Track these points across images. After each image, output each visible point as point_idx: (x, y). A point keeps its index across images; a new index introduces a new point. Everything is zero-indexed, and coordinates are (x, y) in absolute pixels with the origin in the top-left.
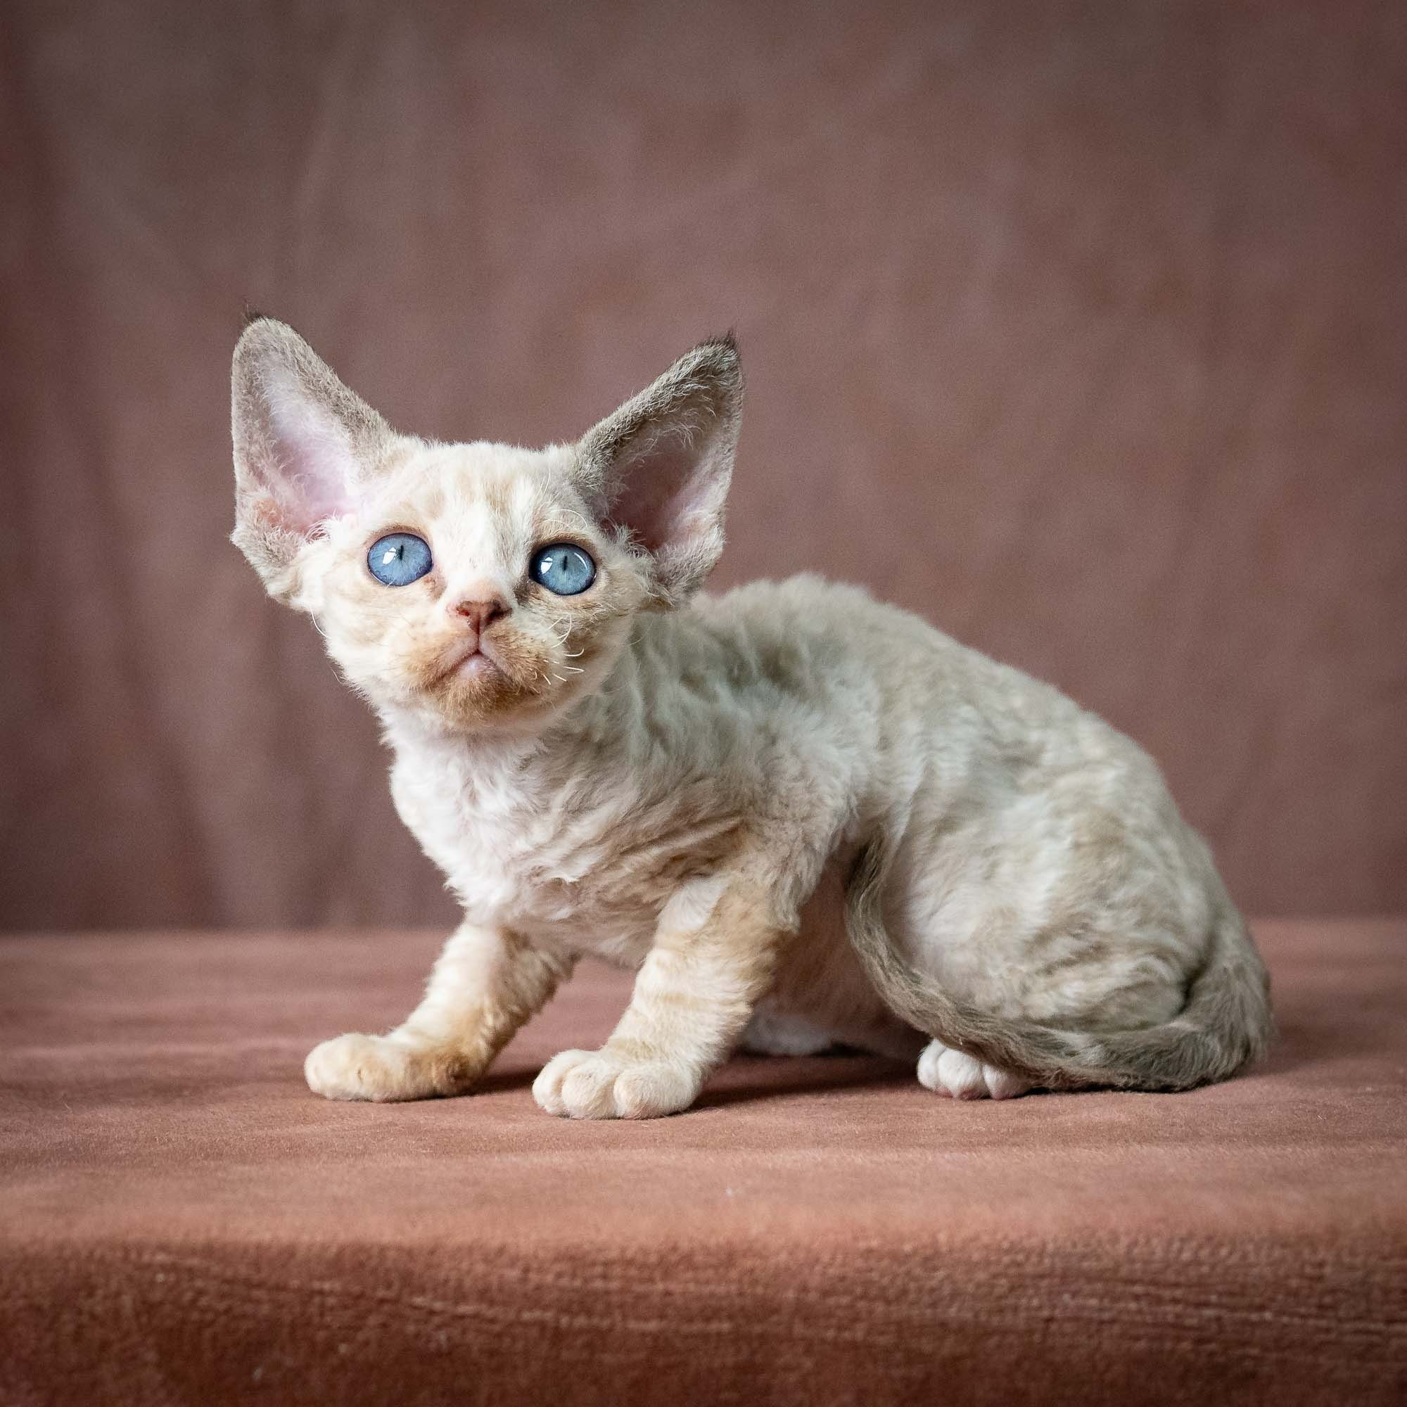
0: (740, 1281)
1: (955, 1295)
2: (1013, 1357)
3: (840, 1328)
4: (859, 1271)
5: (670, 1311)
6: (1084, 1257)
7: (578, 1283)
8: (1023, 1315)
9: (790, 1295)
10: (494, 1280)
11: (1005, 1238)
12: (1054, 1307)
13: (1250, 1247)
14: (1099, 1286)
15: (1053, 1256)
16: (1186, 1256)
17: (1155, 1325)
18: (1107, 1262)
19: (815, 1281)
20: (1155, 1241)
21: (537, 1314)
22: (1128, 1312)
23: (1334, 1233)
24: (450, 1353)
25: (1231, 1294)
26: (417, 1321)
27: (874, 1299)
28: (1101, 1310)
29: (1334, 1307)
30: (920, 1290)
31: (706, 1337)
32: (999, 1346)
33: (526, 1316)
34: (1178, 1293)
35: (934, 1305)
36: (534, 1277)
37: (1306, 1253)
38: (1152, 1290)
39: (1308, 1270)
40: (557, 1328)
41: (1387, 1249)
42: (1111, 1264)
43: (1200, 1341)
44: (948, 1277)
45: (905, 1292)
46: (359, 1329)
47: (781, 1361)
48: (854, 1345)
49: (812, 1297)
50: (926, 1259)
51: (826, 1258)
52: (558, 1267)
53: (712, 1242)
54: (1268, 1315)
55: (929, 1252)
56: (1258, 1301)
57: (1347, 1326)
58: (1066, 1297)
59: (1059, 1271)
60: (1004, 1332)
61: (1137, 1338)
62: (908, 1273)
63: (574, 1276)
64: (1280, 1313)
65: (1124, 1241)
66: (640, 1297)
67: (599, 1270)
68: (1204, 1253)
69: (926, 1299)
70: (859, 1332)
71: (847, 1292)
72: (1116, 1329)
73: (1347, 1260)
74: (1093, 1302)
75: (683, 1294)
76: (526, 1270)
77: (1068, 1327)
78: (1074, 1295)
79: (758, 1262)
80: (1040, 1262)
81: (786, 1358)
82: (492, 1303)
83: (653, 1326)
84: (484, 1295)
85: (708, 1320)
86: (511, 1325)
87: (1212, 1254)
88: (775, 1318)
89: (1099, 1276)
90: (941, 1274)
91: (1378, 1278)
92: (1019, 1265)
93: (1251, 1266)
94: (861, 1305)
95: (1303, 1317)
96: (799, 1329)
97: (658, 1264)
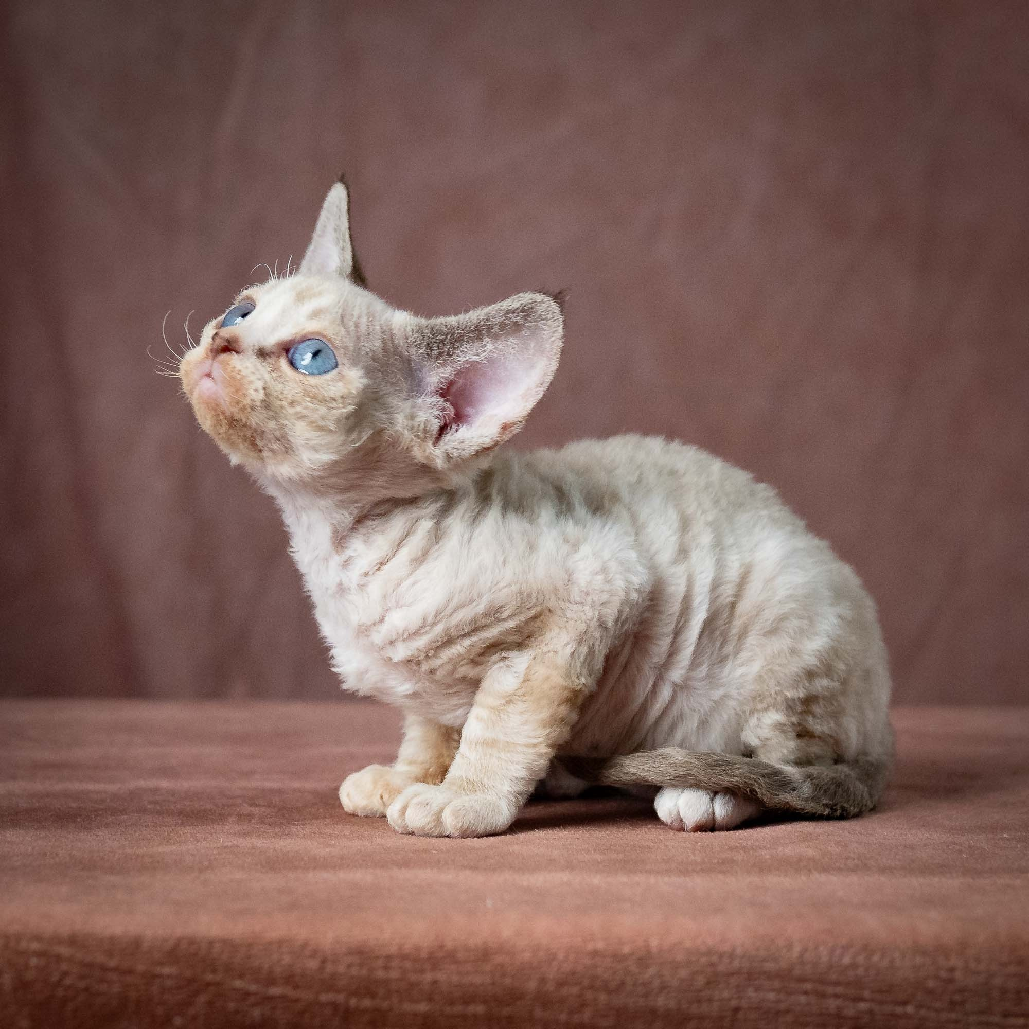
0: (492, 973)
1: (663, 988)
3: (571, 1012)
4: (587, 968)
5: (436, 996)
6: (764, 960)
8: (716, 1005)
9: (532, 985)
10: (298, 968)
11: (703, 943)
12: (740, 998)
13: (897, 955)
14: (777, 984)
15: (741, 958)
16: (847, 960)
17: (821, 1014)
18: (783, 964)
20: (821, 948)
21: (332, 996)
22: (799, 1004)
23: (963, 946)
24: (261, 1026)
25: (880, 991)
26: (237, 1000)
28: (778, 1001)
29: (963, 1003)
31: (464, 1017)
33: (323, 998)
34: (839, 990)
35: (646, 996)
36: (329, 968)
37: (941, 960)
39: (943, 974)
40: (347, 1008)
41: (1005, 958)
42: (786, 966)
45: (622, 984)
46: (190, 1006)
49: (550, 987)
50: (641, 959)
51: (561, 956)
52: (349, 960)
53: (472, 942)
54: (910, 1009)
55: (643, 953)
56: (902, 997)
57: (972, 1019)
59: (745, 970)
60: (701, 1018)
62: (626, 969)
63: (361, 966)
64: (919, 1007)
65: (797, 949)
66: (412, 985)
67: (380, 963)
68: (861, 959)
70: (586, 1016)
71: (577, 984)
72: (789, 1018)
73: (973, 965)
74: (772, 996)
75: (448, 982)
76: (324, 961)
77: (752, 1015)
78: (757, 989)
79: (507, 959)
80: (731, 962)
82: (296, 987)
85: (466, 1003)
86: (311, 1004)
87: (867, 959)
88: (520, 1003)
89: (777, 975)
90: (652, 971)
91: (998, 981)
93: (897, 969)
94: (588, 994)
95: (937, 1010)
96: (538, 1012)
97: (429, 958)
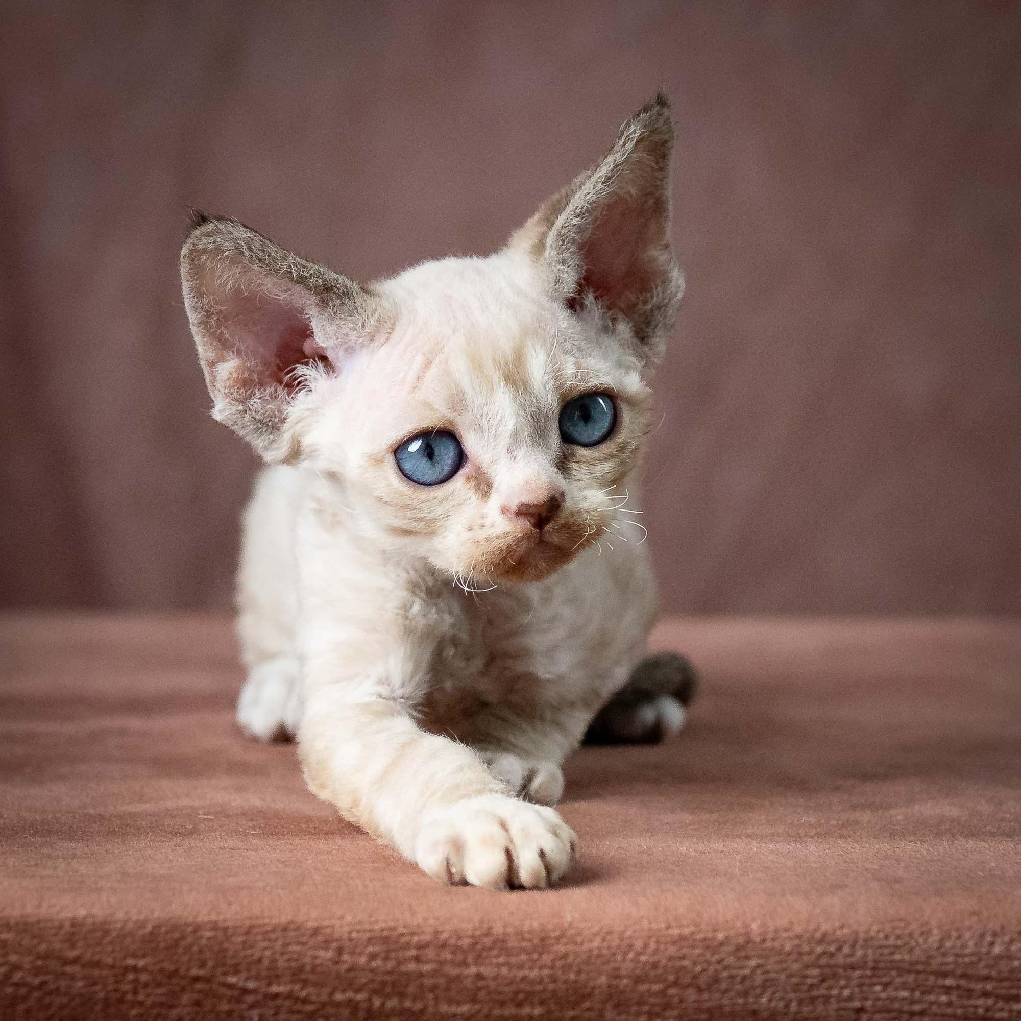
0: (553, 967)
1: (766, 985)
4: (670, 958)
5: (482, 995)
6: (895, 950)
7: (391, 965)
8: (834, 1005)
12: (864, 998)
14: (911, 978)
15: (865, 946)
16: (998, 949)
20: (967, 935)
21: (349, 995)
22: (940, 1004)
27: (686, 987)
28: (912, 1002)
33: (339, 997)
34: (989, 986)
35: (745, 994)
36: (348, 959)
40: (369, 1011)
42: (923, 958)
45: (715, 980)
49: (625, 983)
50: (739, 948)
51: (639, 945)
52: (370, 949)
53: (527, 927)
55: (741, 940)
59: (871, 964)
62: (719, 962)
63: (386, 958)
66: (453, 980)
67: (412, 952)
68: (1015, 948)
71: (658, 979)
74: (905, 994)
75: (495, 978)
76: (340, 951)
78: (886, 986)
79: (570, 947)
80: (851, 954)
82: (305, 983)
84: (297, 974)
85: (519, 1005)
86: (324, 1005)
88: (587, 1004)
89: (910, 968)
90: (753, 963)
92: (832, 955)
94: (672, 991)
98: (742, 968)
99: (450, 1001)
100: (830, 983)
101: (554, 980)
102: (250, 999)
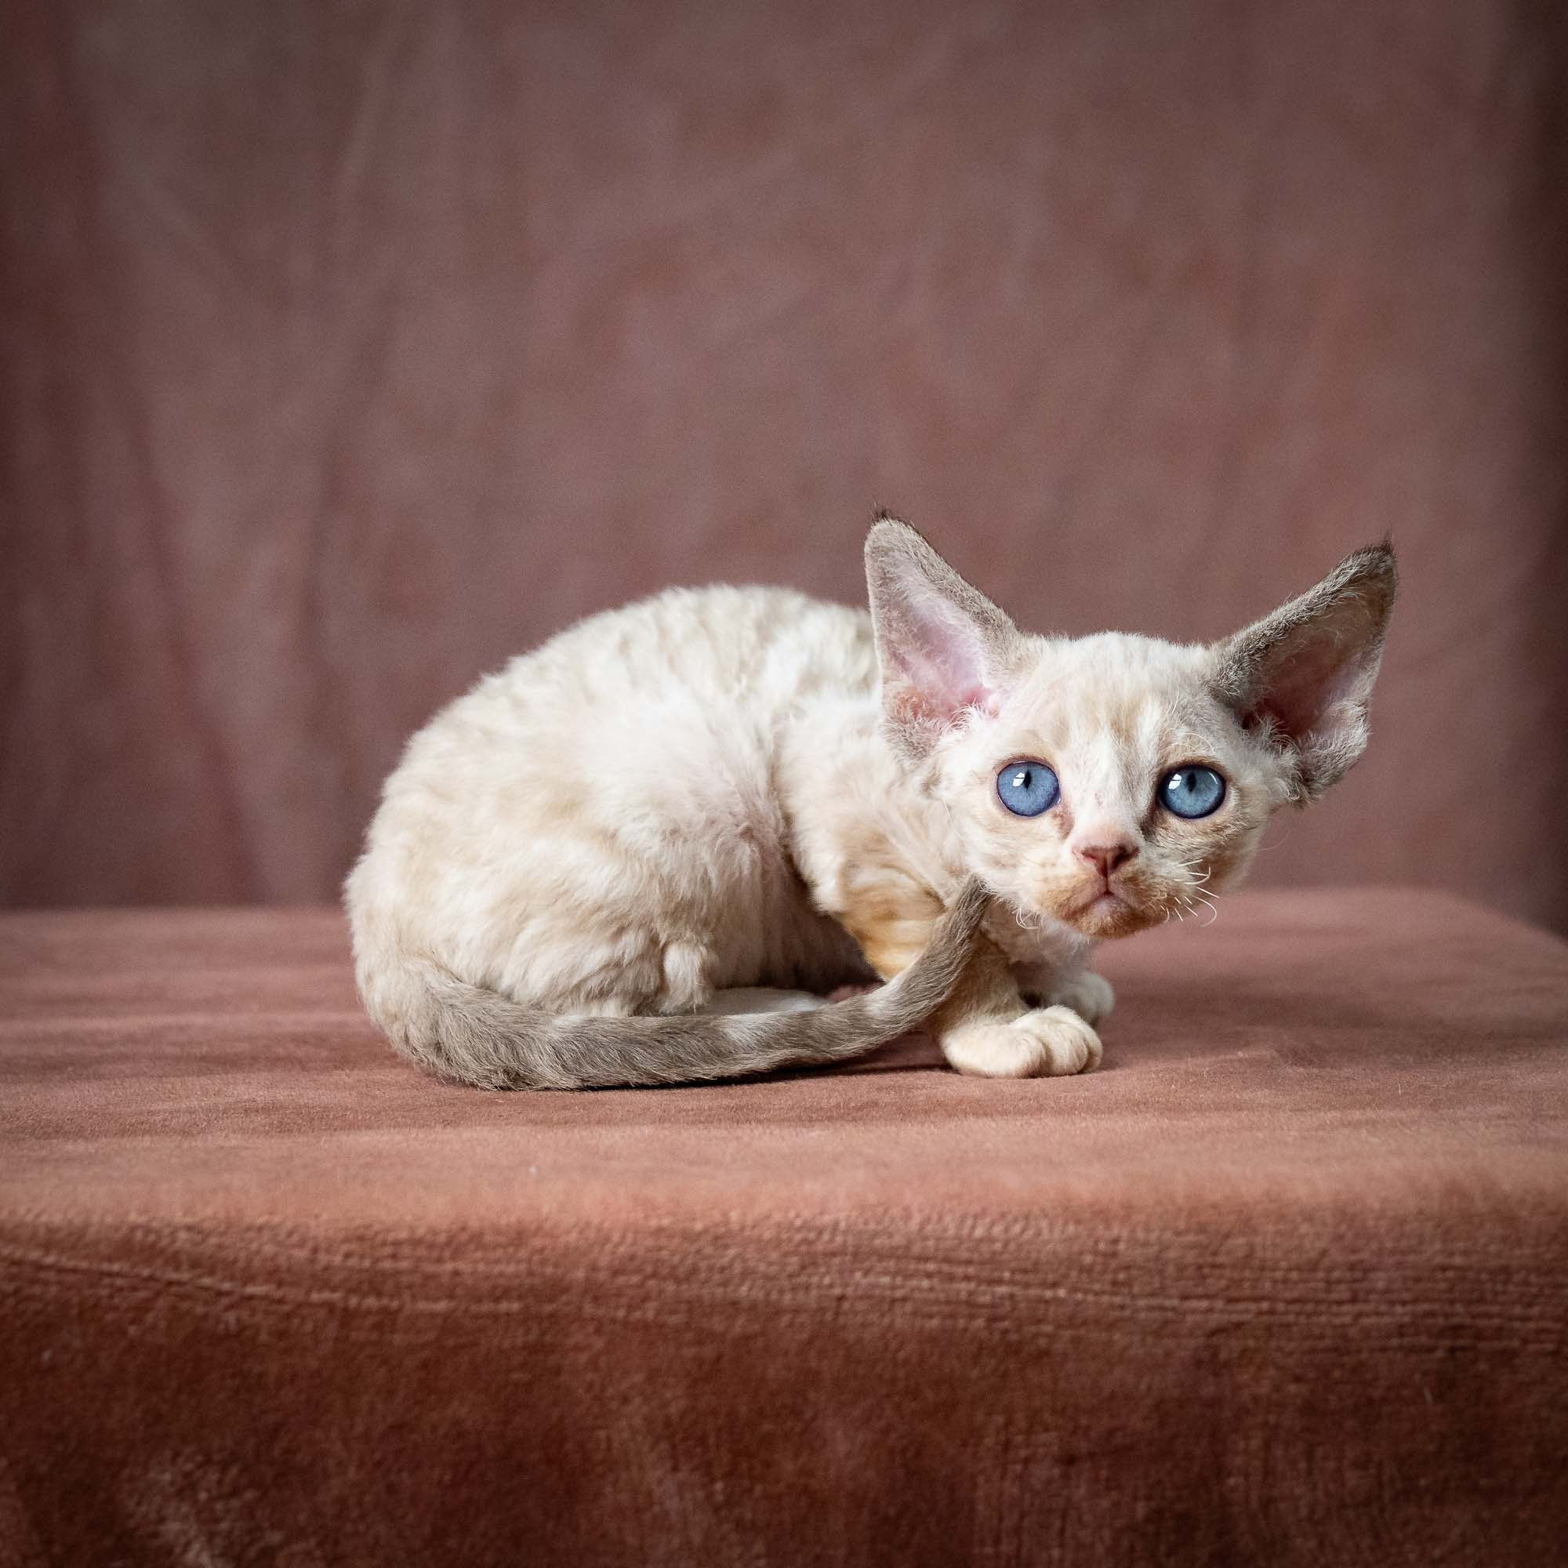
0: (529, 1261)
1: (746, 1274)
2: (805, 1336)
3: (630, 1308)
4: (649, 1250)
5: (459, 1291)
6: (875, 1235)
7: (367, 1263)
9: (580, 1274)
10: (282, 1261)
11: (798, 1216)
12: (846, 1285)
13: (1044, 1224)
14: (892, 1264)
15: (845, 1232)
16: (979, 1232)
17: (948, 1302)
18: (898, 1240)
19: (604, 1261)
20: (948, 1219)
21: (326, 1295)
22: (921, 1290)
23: (1128, 1208)
24: (238, 1335)
25: (1025, 1271)
26: (206, 1303)
27: (664, 1279)
28: (893, 1288)
29: (1128, 1283)
30: (711, 1269)
31: (495, 1317)
32: (791, 1325)
33: (315, 1297)
34: (971, 1270)
35: (725, 1284)
36: (323, 1258)
37: (1100, 1229)
38: (946, 1268)
39: (1102, 1246)
40: (346, 1309)
41: (1182, 1225)
42: (903, 1242)
43: (993, 1319)
44: (738, 1256)
45: (694, 1271)
46: (147, 1311)
47: (571, 1342)
48: (645, 1326)
49: (602, 1276)
50: (717, 1238)
51: (616, 1237)
52: (346, 1248)
53: (503, 1221)
54: (1062, 1293)
55: (720, 1230)
56: (1051, 1278)
57: (1142, 1303)
58: (858, 1275)
59: (851, 1249)
60: (797, 1311)
61: (931, 1316)
62: (698, 1252)
63: (363, 1256)
64: (1074, 1289)
65: (917, 1218)
66: (429, 1277)
67: (388, 1250)
68: (997, 1230)
69: (717, 1277)
70: (650, 1311)
71: (638, 1271)
72: (909, 1307)
73: (1140, 1235)
74: (885, 1280)
75: (473, 1273)
76: (315, 1251)
77: (861, 1306)
78: (866, 1273)
79: (548, 1242)
80: (832, 1240)
81: (578, 1338)
82: (281, 1284)
83: (442, 1306)
84: (274, 1275)
85: (497, 1300)
86: (300, 1306)
87: (1006, 1230)
88: (565, 1298)
89: (891, 1254)
90: (732, 1252)
91: (1172, 1254)
92: (810, 1243)
93: (1046, 1243)
94: (652, 1283)
95: (1097, 1294)
96: (588, 1309)
97: (448, 1243)
98: (722, 1257)
99: (427, 1298)
100: (809, 1270)
101: (530, 1274)
102: (225, 1301)
